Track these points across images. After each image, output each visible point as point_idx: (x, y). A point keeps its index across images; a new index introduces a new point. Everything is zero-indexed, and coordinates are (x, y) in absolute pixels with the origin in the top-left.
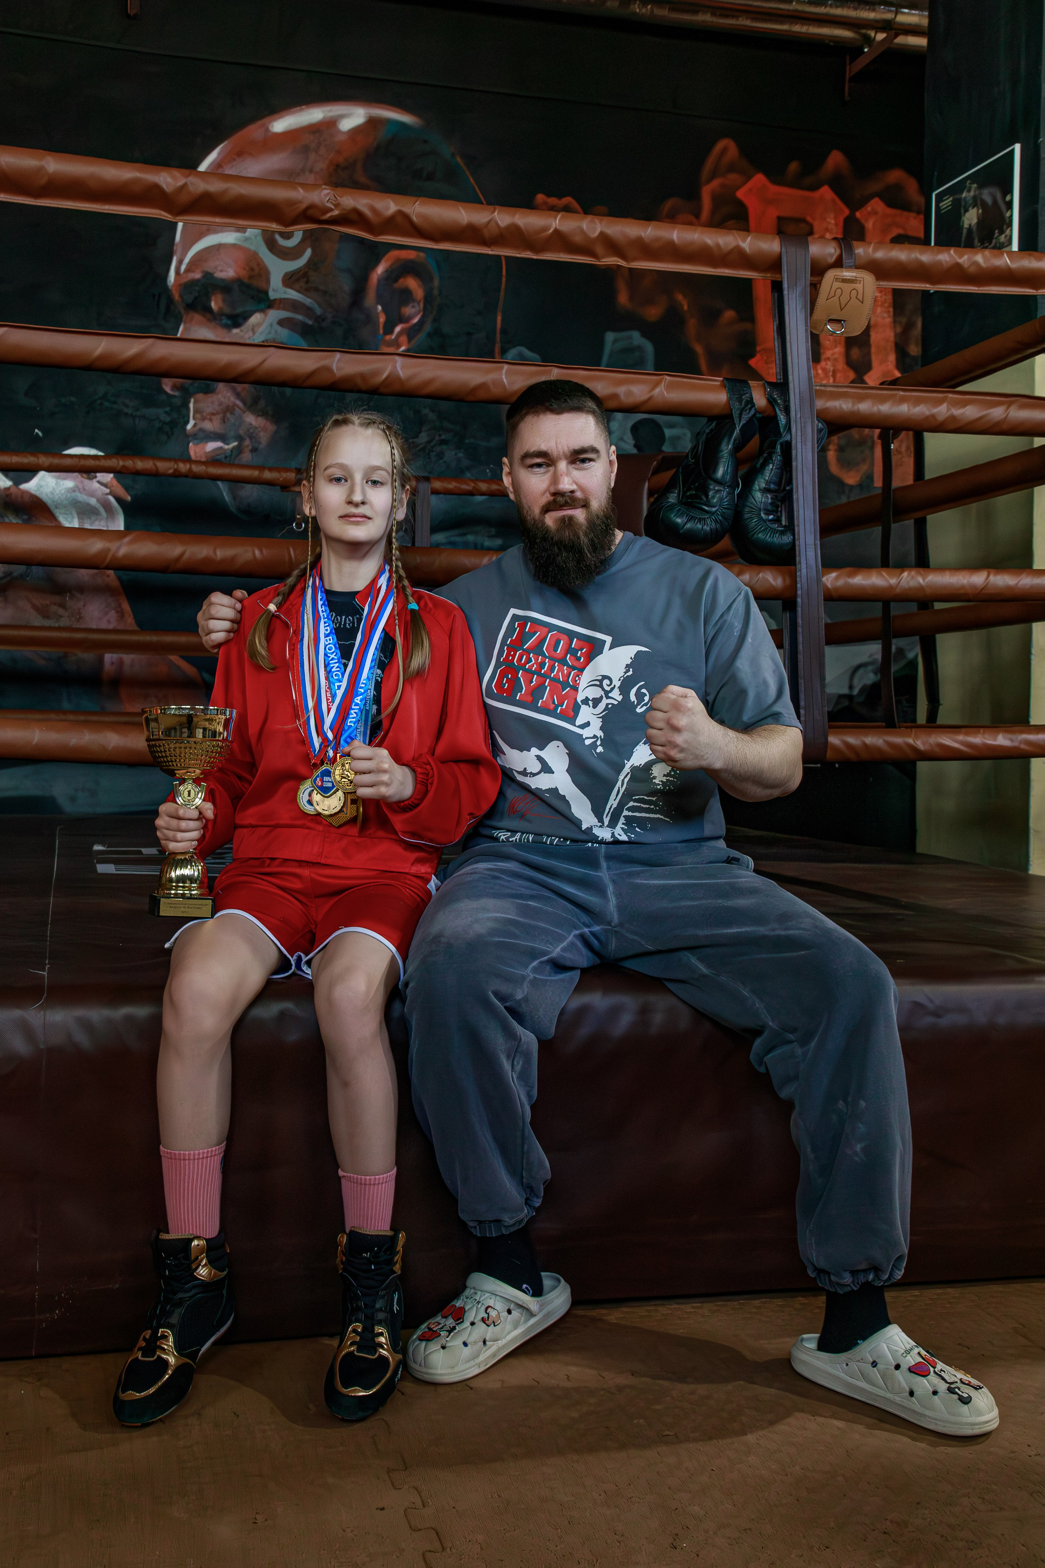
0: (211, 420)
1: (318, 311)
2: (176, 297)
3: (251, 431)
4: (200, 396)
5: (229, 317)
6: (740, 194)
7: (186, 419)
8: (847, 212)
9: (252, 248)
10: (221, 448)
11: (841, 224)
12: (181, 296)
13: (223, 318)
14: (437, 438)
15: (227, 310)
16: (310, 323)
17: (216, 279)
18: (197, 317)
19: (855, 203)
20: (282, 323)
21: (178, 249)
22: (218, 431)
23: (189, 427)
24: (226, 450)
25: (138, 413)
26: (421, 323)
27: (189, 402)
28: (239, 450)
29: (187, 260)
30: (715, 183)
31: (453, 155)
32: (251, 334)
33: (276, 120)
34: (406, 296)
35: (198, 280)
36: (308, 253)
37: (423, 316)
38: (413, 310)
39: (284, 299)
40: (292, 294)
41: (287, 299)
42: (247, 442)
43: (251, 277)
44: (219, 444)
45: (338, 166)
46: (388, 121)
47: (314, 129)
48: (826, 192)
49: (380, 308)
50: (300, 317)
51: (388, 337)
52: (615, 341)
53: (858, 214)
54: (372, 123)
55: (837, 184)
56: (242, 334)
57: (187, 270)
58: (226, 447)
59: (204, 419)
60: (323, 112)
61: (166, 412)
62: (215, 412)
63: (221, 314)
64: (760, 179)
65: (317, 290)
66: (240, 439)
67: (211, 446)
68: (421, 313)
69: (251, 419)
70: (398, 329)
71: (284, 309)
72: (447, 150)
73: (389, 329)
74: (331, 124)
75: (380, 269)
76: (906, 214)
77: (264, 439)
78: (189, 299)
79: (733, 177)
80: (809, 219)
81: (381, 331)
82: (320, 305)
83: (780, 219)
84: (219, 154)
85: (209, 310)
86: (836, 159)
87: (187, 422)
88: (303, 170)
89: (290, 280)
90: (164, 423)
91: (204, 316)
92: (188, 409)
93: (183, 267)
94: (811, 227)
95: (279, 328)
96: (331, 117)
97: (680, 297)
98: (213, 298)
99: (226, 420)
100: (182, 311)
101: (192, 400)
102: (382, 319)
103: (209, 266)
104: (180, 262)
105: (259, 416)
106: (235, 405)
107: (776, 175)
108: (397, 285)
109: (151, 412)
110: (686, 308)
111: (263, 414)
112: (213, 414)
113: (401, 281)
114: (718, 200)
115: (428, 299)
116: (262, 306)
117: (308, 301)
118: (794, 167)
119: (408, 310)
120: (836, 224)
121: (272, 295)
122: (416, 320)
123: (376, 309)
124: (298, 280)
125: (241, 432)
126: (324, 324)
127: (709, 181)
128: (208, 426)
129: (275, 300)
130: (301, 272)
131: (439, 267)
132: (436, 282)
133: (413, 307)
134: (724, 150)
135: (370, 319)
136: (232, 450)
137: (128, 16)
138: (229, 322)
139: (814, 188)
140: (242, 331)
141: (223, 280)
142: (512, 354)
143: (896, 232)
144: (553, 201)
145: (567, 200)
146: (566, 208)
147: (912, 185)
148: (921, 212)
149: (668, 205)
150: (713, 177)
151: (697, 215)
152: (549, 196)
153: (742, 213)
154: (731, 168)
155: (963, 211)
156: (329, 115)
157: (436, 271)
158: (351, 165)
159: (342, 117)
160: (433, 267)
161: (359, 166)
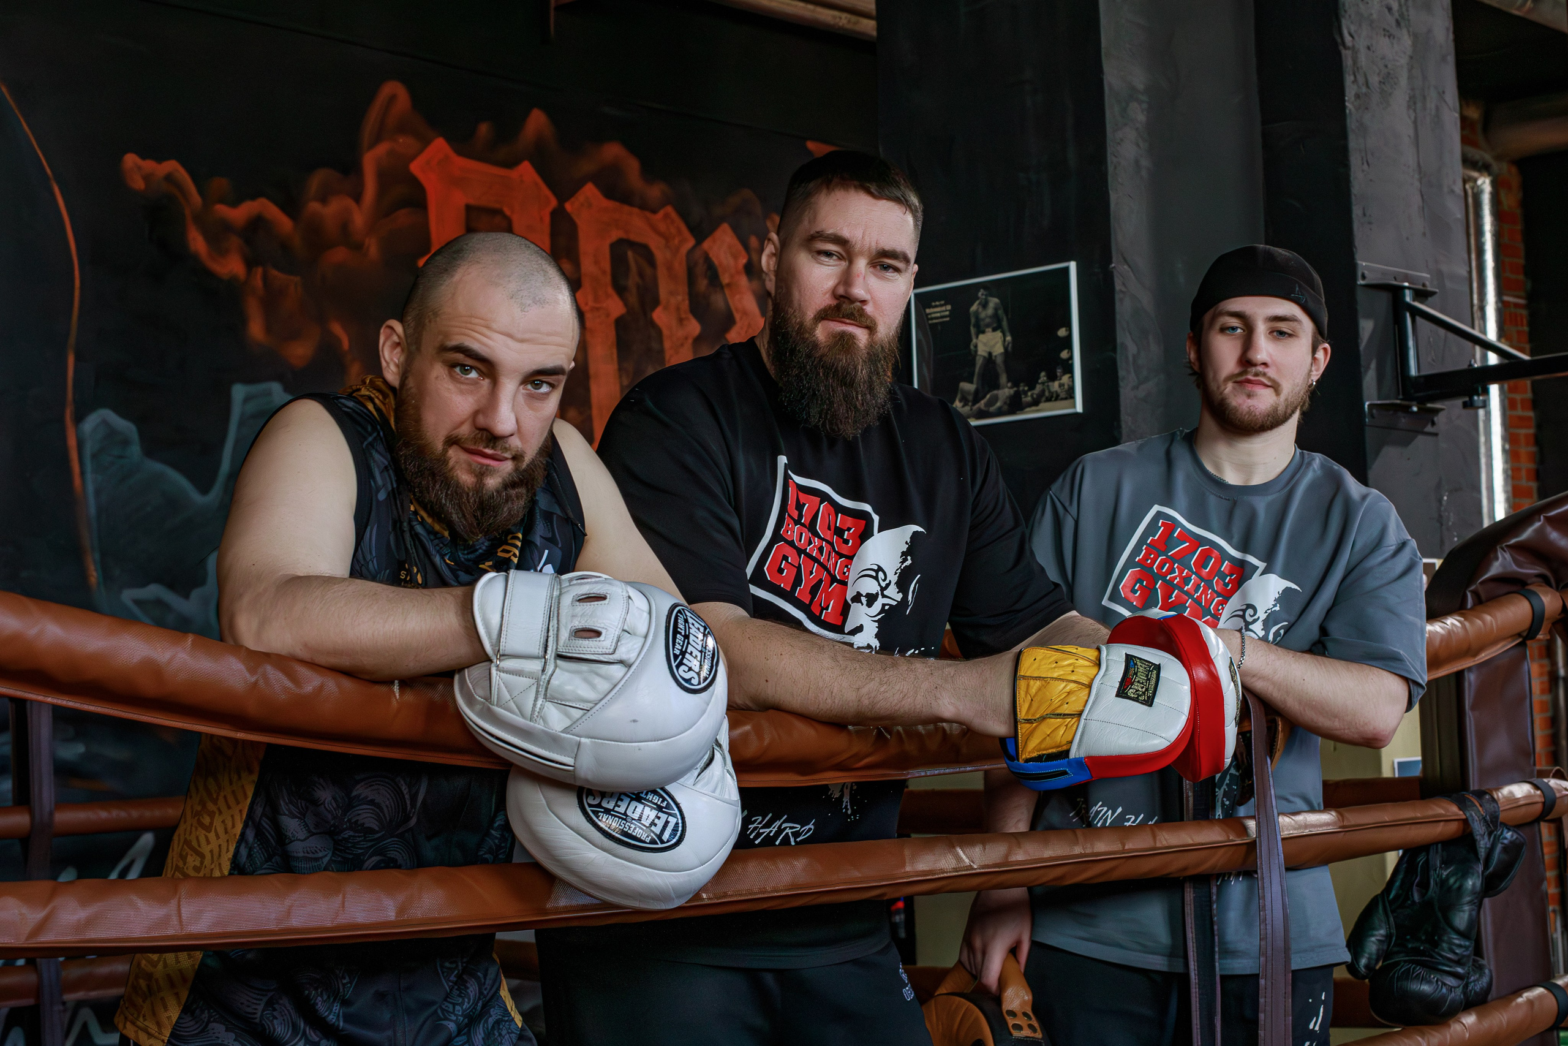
6: (415, 167)
8: (554, 203)
11: (548, 219)
19: (563, 190)
30: (382, 149)
48: (526, 171)
52: (247, 400)
53: (568, 206)
55: (540, 159)
64: (440, 145)
76: (626, 208)
79: (405, 143)
80: (507, 212)
83: (468, 207)
86: (537, 122)
94: (508, 218)
97: (337, 329)
107: (462, 143)
110: (346, 344)
114: (384, 177)
118: (484, 129)
120: (542, 219)
127: (372, 146)
134: (393, 98)
139: (511, 163)
142: (91, 423)
143: (615, 235)
144: (149, 165)
145: (171, 166)
146: (169, 178)
147: (632, 166)
148: (646, 207)
149: (317, 180)
150: (378, 139)
151: (358, 198)
152: (143, 158)
153: (417, 198)
154: (402, 128)
155: (973, 330)
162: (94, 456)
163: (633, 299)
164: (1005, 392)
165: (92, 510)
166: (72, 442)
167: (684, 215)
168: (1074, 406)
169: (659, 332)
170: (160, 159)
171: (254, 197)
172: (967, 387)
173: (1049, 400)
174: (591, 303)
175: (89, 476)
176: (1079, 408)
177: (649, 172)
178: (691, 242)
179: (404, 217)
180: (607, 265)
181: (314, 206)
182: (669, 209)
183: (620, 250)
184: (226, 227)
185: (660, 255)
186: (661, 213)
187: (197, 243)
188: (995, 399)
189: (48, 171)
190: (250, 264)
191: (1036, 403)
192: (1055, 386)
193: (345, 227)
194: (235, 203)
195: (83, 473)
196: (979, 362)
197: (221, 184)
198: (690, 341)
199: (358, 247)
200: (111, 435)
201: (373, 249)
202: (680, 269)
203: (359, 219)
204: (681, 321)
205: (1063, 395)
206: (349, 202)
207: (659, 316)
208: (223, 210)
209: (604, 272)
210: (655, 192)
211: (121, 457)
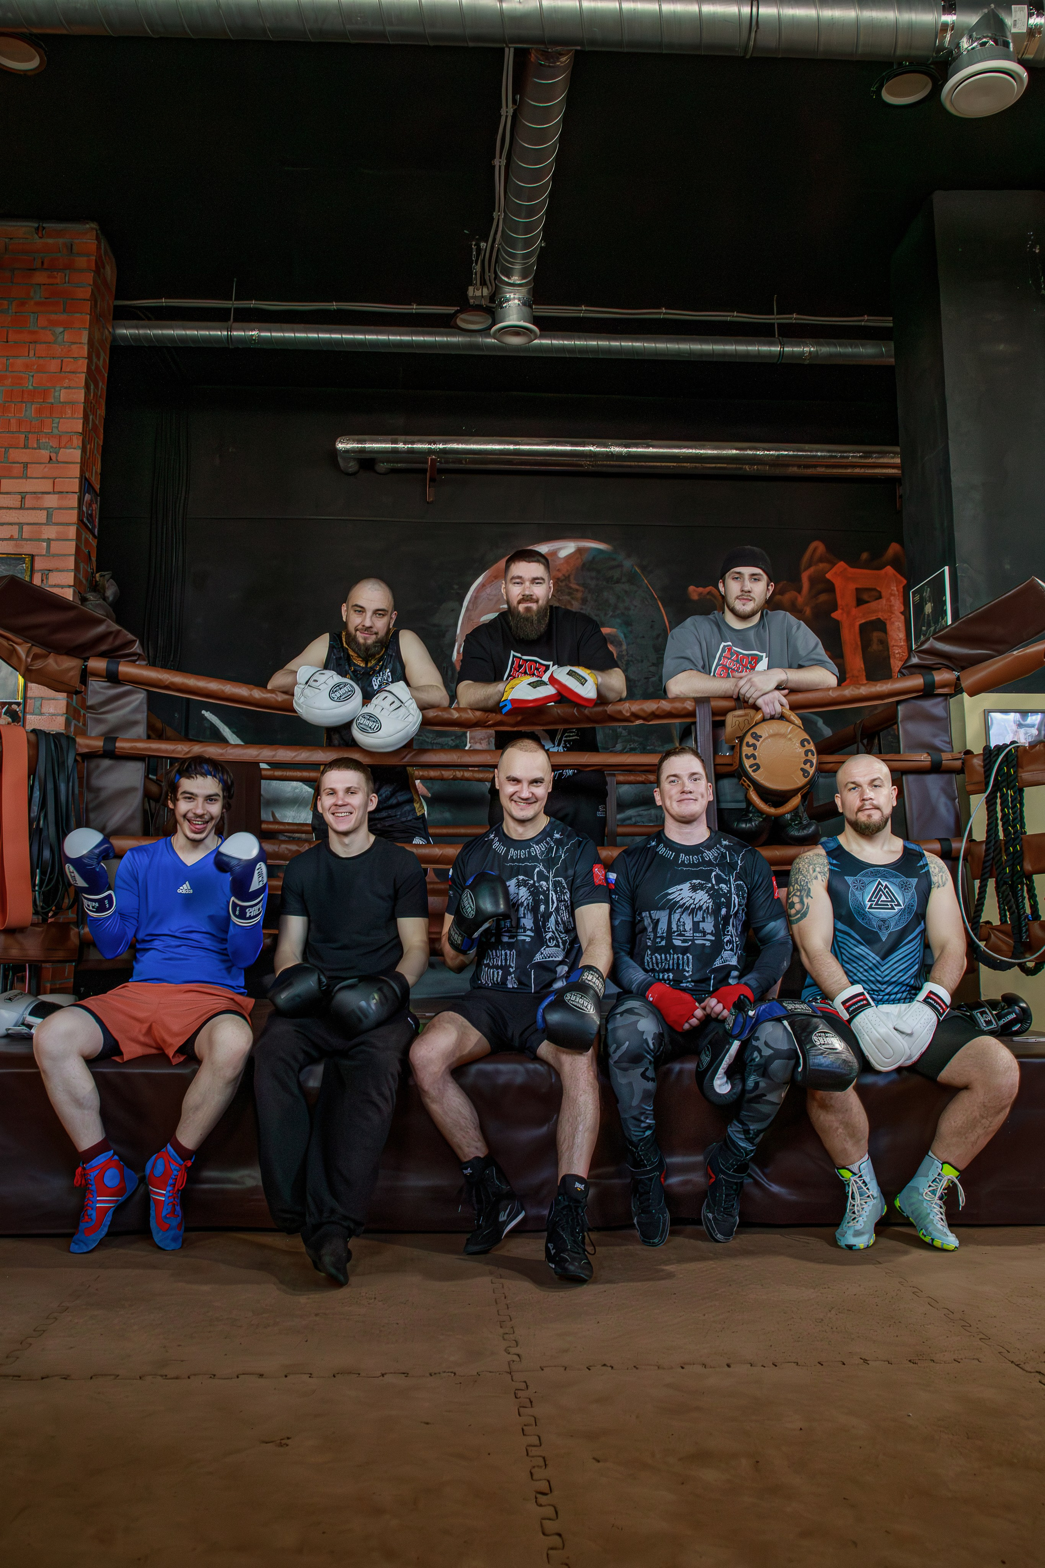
0: (481, 743)
2: (458, 668)
6: (828, 576)
8: (904, 582)
11: (901, 590)
14: (628, 747)
21: (459, 638)
25: (435, 741)
30: (812, 569)
31: (633, 567)
45: (559, 579)
46: (590, 549)
48: (889, 569)
54: (579, 551)
55: (896, 564)
59: (476, 743)
60: (549, 547)
61: (452, 740)
64: (842, 565)
72: (628, 564)
74: (554, 554)
79: (824, 566)
80: (879, 589)
83: (858, 590)
84: (484, 577)
86: (894, 548)
87: (466, 745)
92: (466, 737)
93: (462, 649)
94: (880, 592)
96: (554, 550)
101: (468, 731)
104: (460, 646)
107: (854, 562)
112: (481, 739)
114: (813, 581)
118: (865, 556)
120: (898, 590)
127: (805, 570)
128: (478, 747)
131: (625, 637)
132: (624, 647)
134: (816, 548)
137: (428, 503)
139: (880, 568)
144: (700, 589)
146: (709, 593)
150: (809, 566)
151: (799, 591)
152: (697, 587)
153: (830, 588)
154: (821, 560)
155: (924, 604)
156: (552, 548)
157: (624, 639)
158: (567, 578)
159: (560, 549)
160: (621, 636)
161: (572, 578)
164: (932, 628)
170: (705, 587)
172: (924, 629)
179: (823, 597)
189: (657, 597)
193: (793, 604)
196: (926, 617)
201: (809, 611)
203: (800, 600)
206: (795, 593)
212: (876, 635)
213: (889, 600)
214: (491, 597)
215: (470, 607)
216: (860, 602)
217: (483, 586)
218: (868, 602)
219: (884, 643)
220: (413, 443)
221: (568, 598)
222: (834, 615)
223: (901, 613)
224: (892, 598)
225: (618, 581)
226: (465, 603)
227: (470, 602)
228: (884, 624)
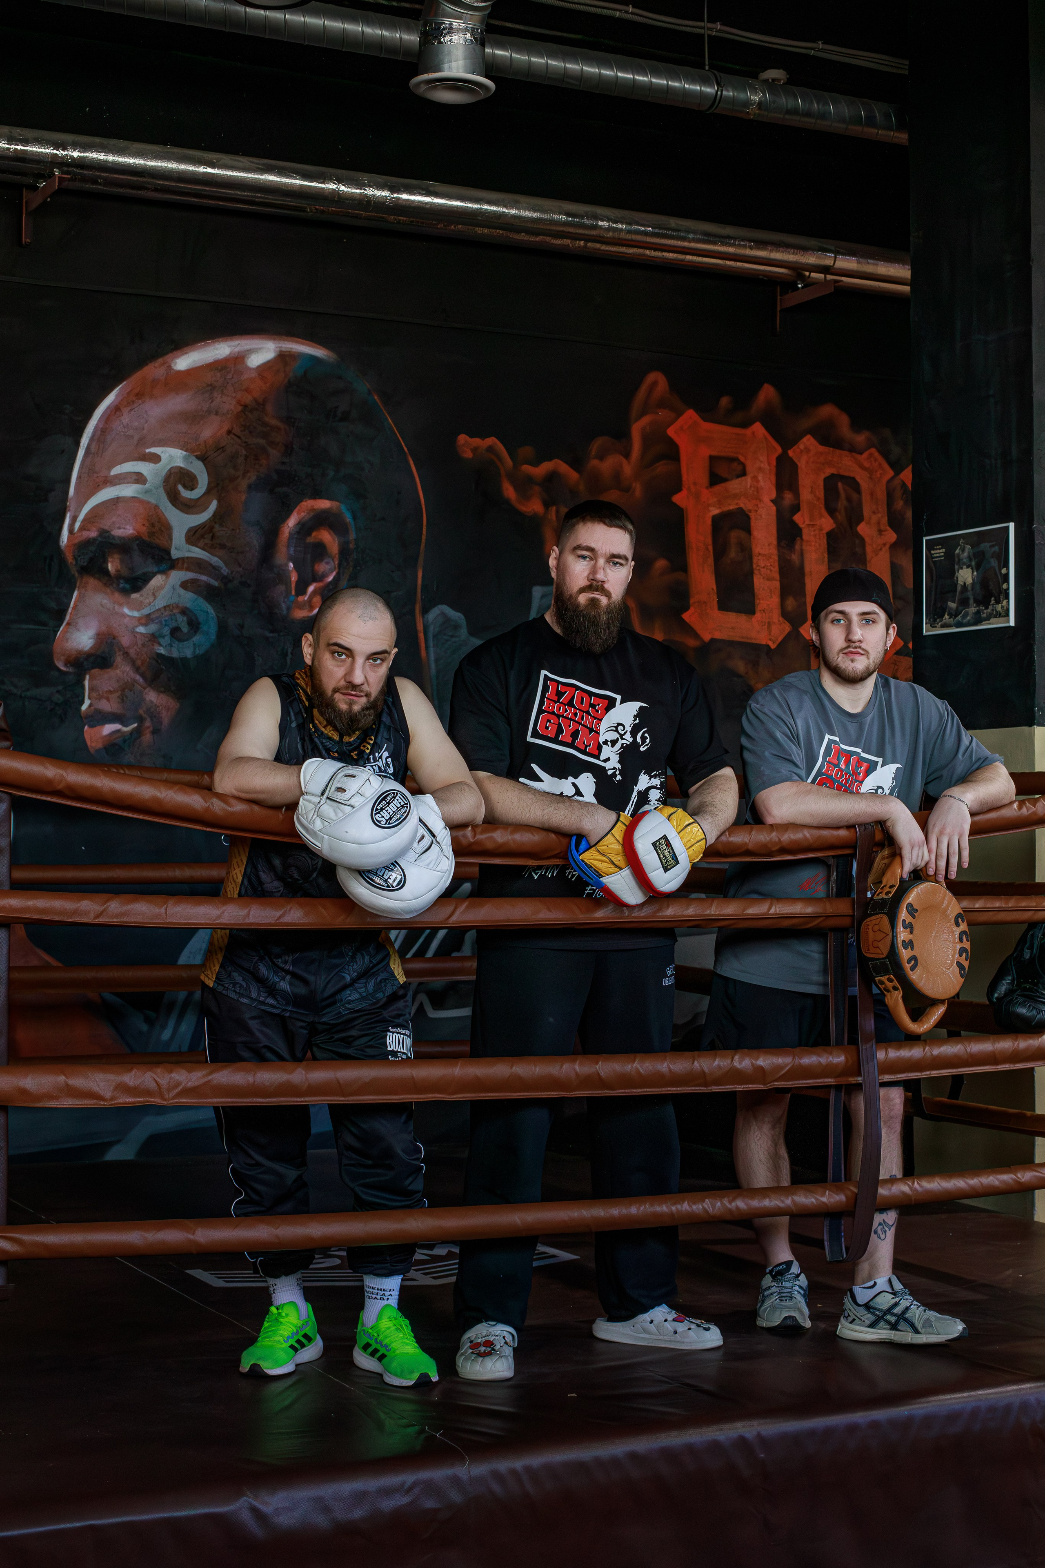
0: (108, 699)
1: (225, 571)
2: (70, 559)
3: (152, 710)
4: (96, 671)
5: (127, 580)
6: (671, 432)
7: (80, 698)
8: (779, 450)
9: (153, 501)
10: (118, 731)
11: (774, 463)
12: (75, 558)
13: (122, 581)
15: (125, 572)
16: (216, 584)
17: (114, 537)
18: (92, 582)
19: (786, 440)
20: (184, 585)
21: (71, 504)
22: (115, 711)
23: (84, 707)
24: (125, 732)
25: (28, 694)
26: (336, 580)
27: (84, 679)
28: (138, 732)
29: (81, 517)
30: (646, 420)
31: (369, 393)
32: (151, 599)
33: (178, 357)
34: (320, 550)
35: (94, 539)
36: (214, 505)
37: (338, 573)
38: (328, 567)
39: (188, 558)
40: (197, 552)
41: (191, 558)
42: (148, 723)
43: (151, 534)
44: (117, 726)
45: (245, 406)
46: (301, 355)
47: (219, 366)
48: (758, 428)
49: (291, 565)
50: (204, 578)
51: (300, 599)
52: (543, 597)
53: (790, 453)
54: (283, 357)
55: (769, 420)
56: (141, 599)
57: (82, 528)
58: (125, 729)
59: (100, 698)
60: (229, 346)
61: (58, 692)
62: (112, 689)
63: (119, 577)
64: (690, 415)
65: (222, 546)
66: (141, 720)
67: (108, 729)
68: (337, 570)
69: (152, 696)
70: (311, 589)
71: (188, 569)
72: (362, 386)
73: (301, 589)
74: (238, 359)
75: (292, 522)
76: (838, 452)
77: (166, 718)
78: (83, 562)
79: (664, 414)
80: (742, 459)
81: (293, 593)
82: (226, 565)
83: (712, 458)
84: (117, 396)
85: (106, 572)
86: (767, 393)
87: (82, 702)
88: (209, 412)
89: (194, 536)
90: (57, 704)
91: (99, 579)
92: (83, 687)
93: (77, 525)
94: (744, 466)
95: (182, 591)
96: (239, 352)
98: (110, 559)
99: (125, 698)
100: (77, 575)
101: (87, 677)
102: (294, 577)
103: (106, 524)
104: (74, 519)
105: (161, 692)
106: (134, 680)
107: (707, 412)
108: (310, 540)
109: (43, 692)
111: (164, 689)
112: (110, 692)
113: (314, 534)
114: (648, 440)
115: (344, 552)
116: (164, 566)
117: (215, 560)
118: (725, 401)
119: (322, 567)
120: (769, 464)
121: (175, 554)
122: (330, 578)
123: (287, 565)
124: (202, 537)
125: (141, 712)
126: (230, 585)
127: (639, 418)
128: (106, 706)
129: (178, 559)
130: (207, 527)
131: (354, 518)
132: (352, 536)
133: (327, 563)
134: (655, 384)
135: (282, 577)
136: (132, 733)
137: (22, 245)
138: (127, 586)
139: (745, 424)
140: (141, 596)
141: (120, 538)
142: (434, 614)
143: (829, 471)
144: (476, 441)
145: (491, 441)
146: (490, 449)
147: (843, 421)
148: (853, 449)
149: (596, 445)
150: (643, 414)
151: (627, 455)
152: (471, 437)
153: (672, 453)
154: (662, 404)
155: (956, 567)
156: (237, 350)
157: (352, 522)
158: (260, 405)
159: (250, 351)
160: (348, 517)
161: (269, 408)
162: (435, 636)
163: (841, 516)
164: (972, 609)
165: (433, 671)
166: (420, 627)
167: (885, 455)
168: (1009, 622)
169: (862, 540)
170: (483, 436)
171: (550, 460)
172: (952, 605)
173: (995, 617)
174: (807, 522)
175: (431, 650)
176: (1012, 623)
177: (857, 425)
178: (891, 473)
179: (662, 468)
180: (821, 494)
181: (594, 462)
182: (873, 450)
183: (831, 484)
184: (529, 480)
185: (864, 484)
186: (865, 455)
187: (509, 492)
188: (966, 614)
189: (406, 449)
190: (547, 505)
191: (988, 619)
192: (999, 607)
193: (617, 476)
194: (536, 463)
195: (427, 647)
196: (959, 588)
197: (527, 451)
198: (888, 546)
199: (627, 490)
200: (446, 620)
201: (638, 489)
202: (881, 494)
203: (628, 470)
204: (880, 532)
205: (1003, 614)
206: (621, 459)
207: (862, 529)
208: (527, 468)
209: (818, 499)
210: (860, 439)
211: (452, 636)
212: (735, 535)
213: (755, 478)
214: (131, 432)
215: (93, 449)
216: (715, 479)
217: (115, 410)
218: (725, 480)
219: (746, 550)
220: (25, 142)
221: (262, 442)
222: (677, 499)
223: (772, 501)
224: (760, 476)
225: (345, 417)
226: (85, 441)
227: (92, 439)
228: (748, 518)
